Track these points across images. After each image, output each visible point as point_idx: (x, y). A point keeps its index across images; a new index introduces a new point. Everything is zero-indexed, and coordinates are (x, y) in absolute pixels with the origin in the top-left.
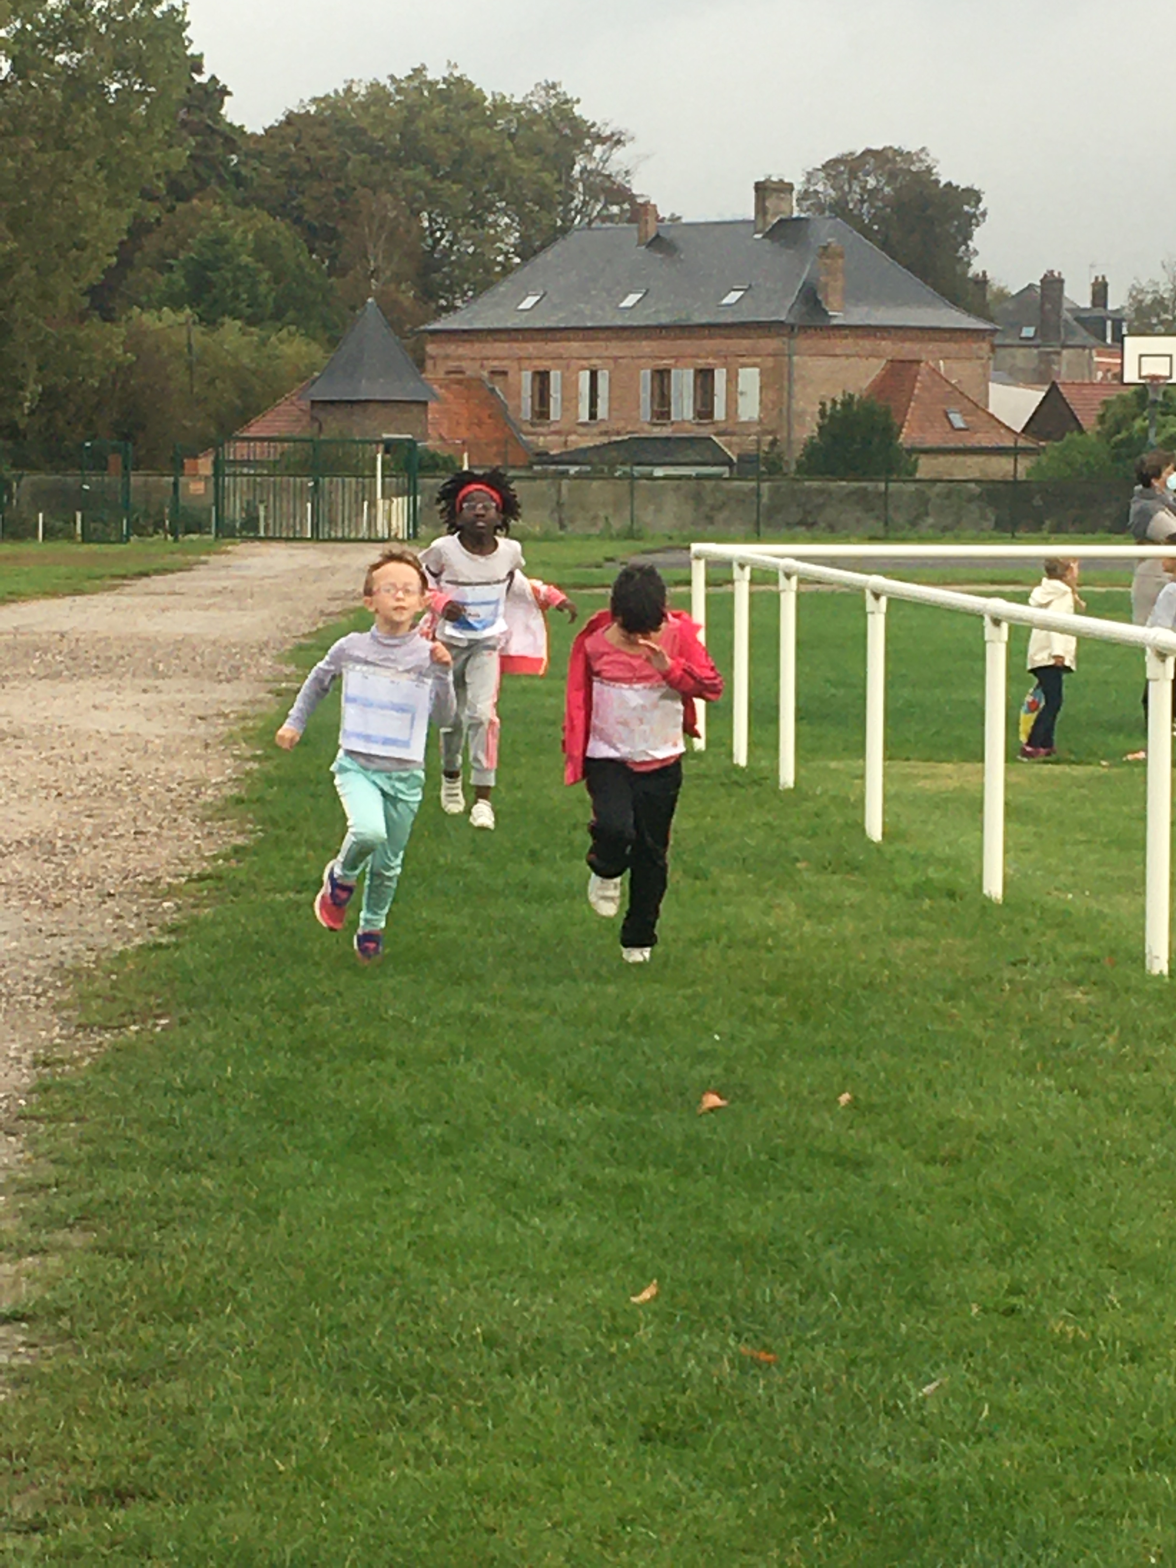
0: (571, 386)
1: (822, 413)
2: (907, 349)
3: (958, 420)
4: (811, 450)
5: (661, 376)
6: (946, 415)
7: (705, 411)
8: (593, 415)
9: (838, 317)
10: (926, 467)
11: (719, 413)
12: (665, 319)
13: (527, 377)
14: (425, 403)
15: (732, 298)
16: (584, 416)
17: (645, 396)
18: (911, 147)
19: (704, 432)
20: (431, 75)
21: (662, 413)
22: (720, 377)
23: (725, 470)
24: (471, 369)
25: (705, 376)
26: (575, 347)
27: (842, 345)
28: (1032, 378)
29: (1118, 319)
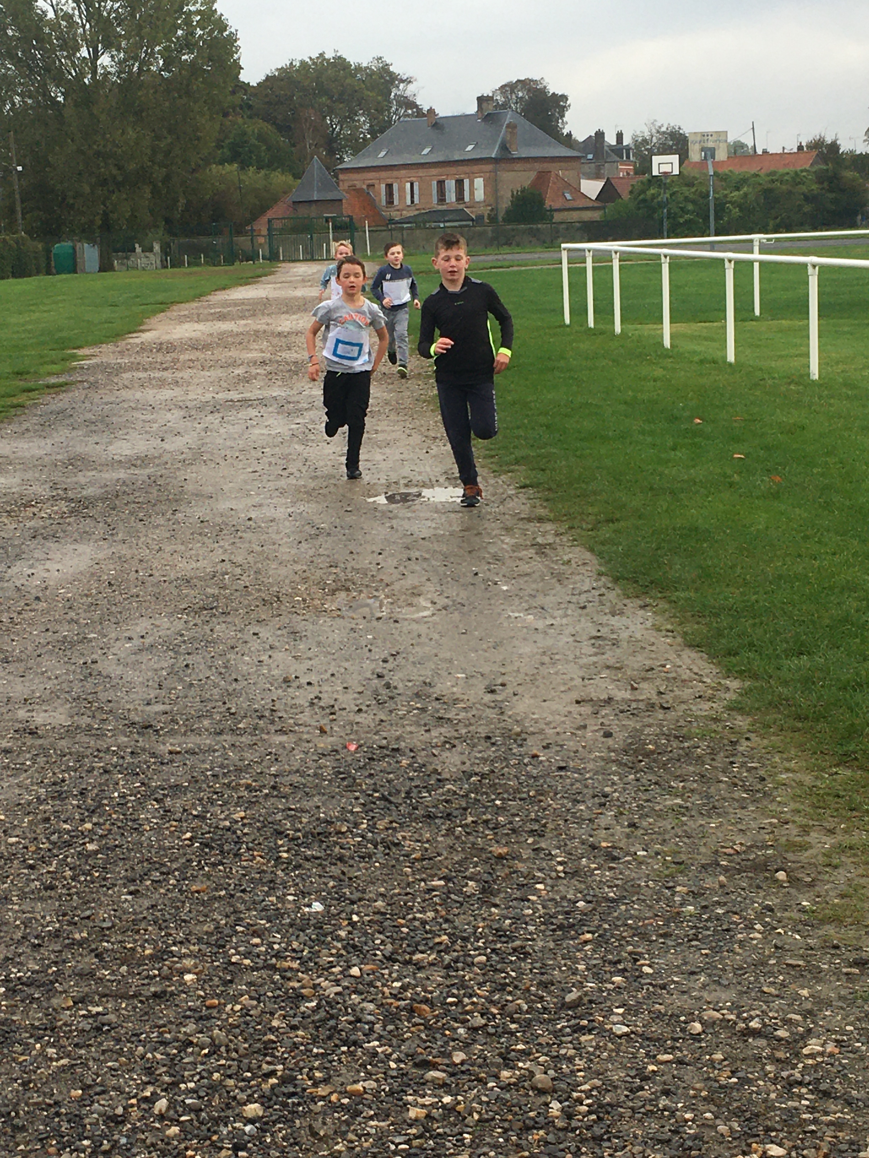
0: (402, 190)
1: (513, 196)
2: (546, 166)
3: (568, 196)
4: (508, 212)
5: (441, 184)
6: (563, 194)
7: (460, 196)
8: (412, 202)
9: (515, 154)
10: (558, 217)
11: (467, 198)
12: (441, 159)
13: (383, 186)
14: (341, 200)
15: (470, 148)
16: (409, 202)
17: (435, 192)
18: (537, 77)
19: (461, 207)
20: (327, 56)
21: (442, 199)
22: (466, 182)
23: (471, 223)
24: (359, 184)
25: (460, 183)
26: (403, 172)
27: (518, 166)
28: (597, 176)
29: (628, 149)
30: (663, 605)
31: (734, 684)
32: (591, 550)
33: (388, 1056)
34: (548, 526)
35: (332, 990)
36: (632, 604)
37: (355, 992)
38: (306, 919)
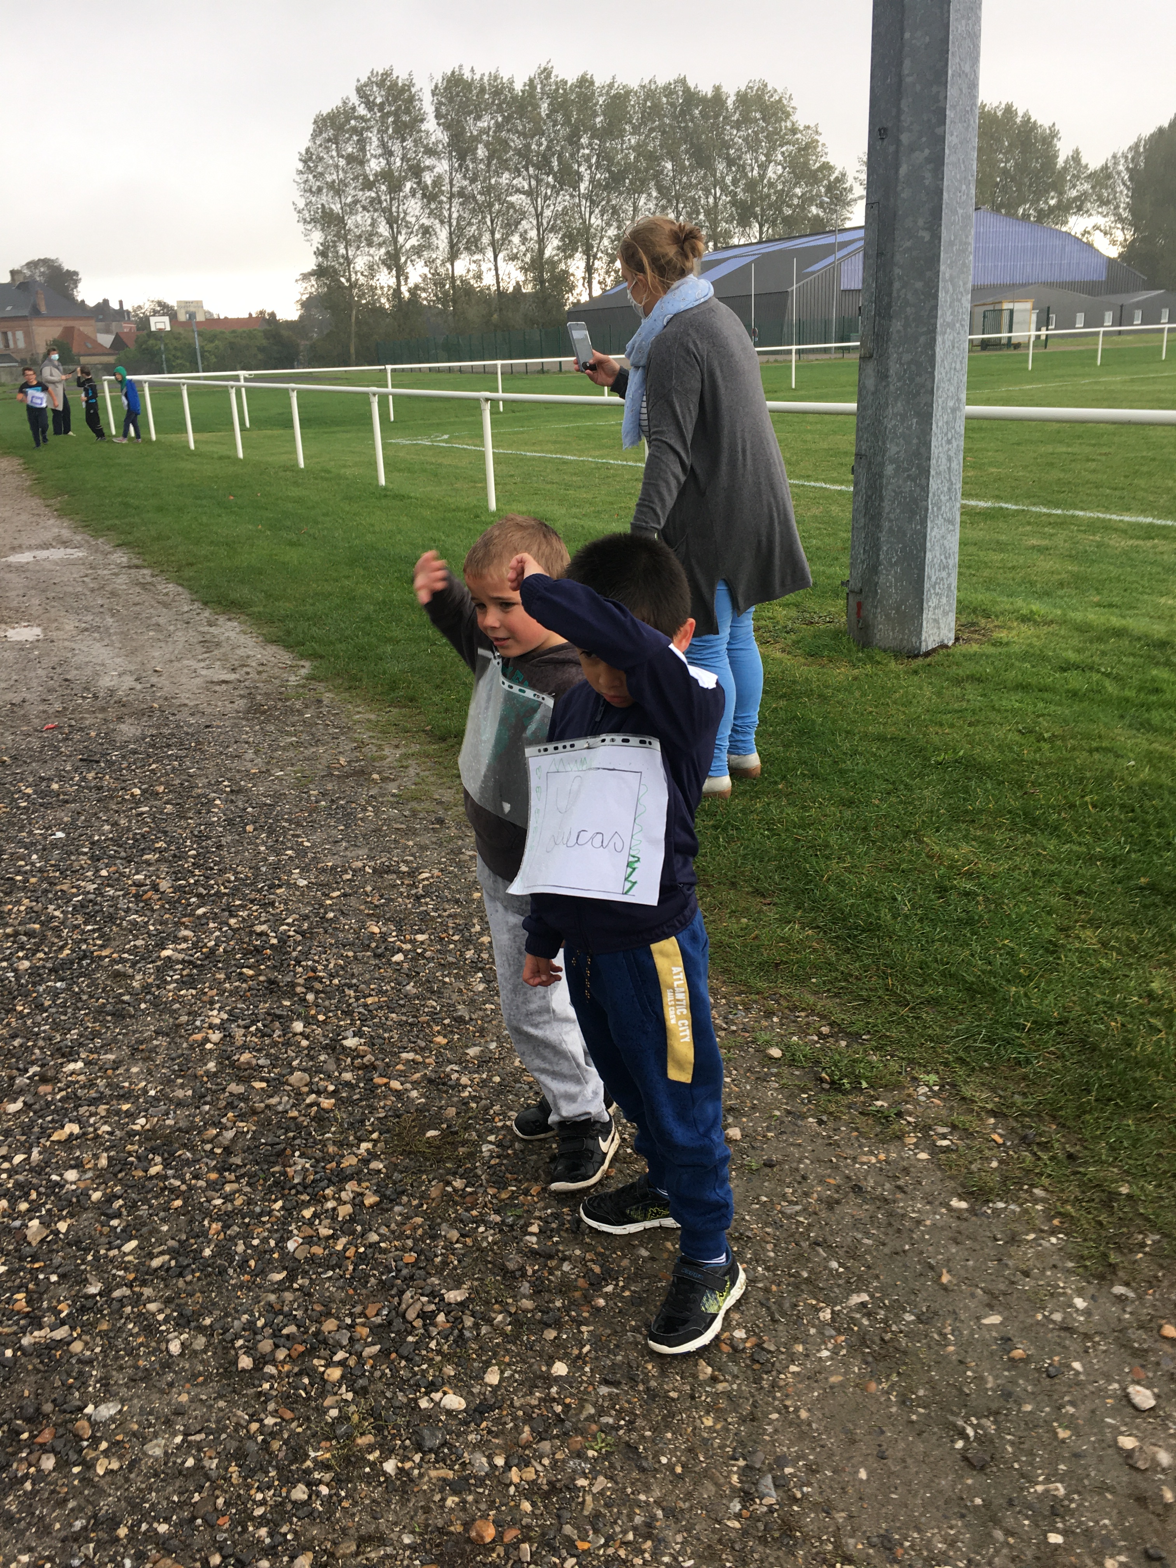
2: (68, 324)
3: (89, 345)
6: (86, 343)
9: (44, 313)
11: (12, 346)
15: (9, 308)
18: (53, 257)
19: (8, 352)
22: (10, 334)
27: (49, 322)
28: (107, 331)
29: (128, 312)
30: (243, 618)
31: (307, 664)
32: (181, 585)
33: (146, 923)
34: (145, 571)
35: (92, 887)
36: (222, 619)
37: (109, 885)
38: (54, 845)
